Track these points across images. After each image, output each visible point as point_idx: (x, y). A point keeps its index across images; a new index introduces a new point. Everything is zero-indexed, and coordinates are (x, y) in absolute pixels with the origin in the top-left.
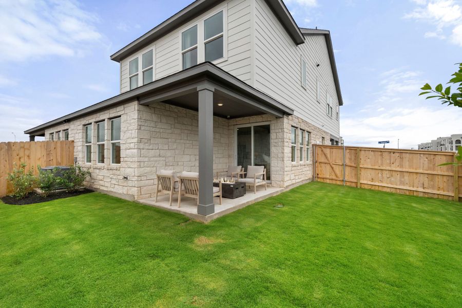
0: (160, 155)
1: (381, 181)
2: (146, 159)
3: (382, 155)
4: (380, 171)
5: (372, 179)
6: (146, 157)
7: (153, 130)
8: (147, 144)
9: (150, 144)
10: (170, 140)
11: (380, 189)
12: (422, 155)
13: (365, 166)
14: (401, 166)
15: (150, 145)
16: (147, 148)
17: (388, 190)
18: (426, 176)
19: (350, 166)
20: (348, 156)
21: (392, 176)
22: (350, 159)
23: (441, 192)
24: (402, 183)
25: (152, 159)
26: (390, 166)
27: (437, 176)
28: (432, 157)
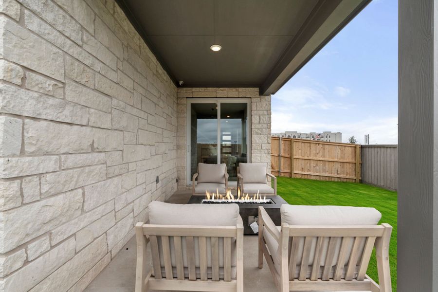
0: (92, 145)
1: (309, 170)
2: (50, 163)
3: (310, 146)
4: (308, 161)
5: (303, 169)
6: (47, 154)
7: (75, 51)
8: (51, 101)
9: (65, 103)
10: (115, 102)
11: (308, 177)
12: (337, 147)
13: (297, 157)
14: (324, 156)
15: (63, 106)
16: (52, 114)
17: (314, 178)
18: (339, 164)
19: (285, 157)
20: (282, 146)
21: (317, 165)
22: (284, 150)
23: (348, 177)
24: (324, 171)
25: (71, 160)
26: (316, 156)
27: (346, 164)
28: (343, 148)
